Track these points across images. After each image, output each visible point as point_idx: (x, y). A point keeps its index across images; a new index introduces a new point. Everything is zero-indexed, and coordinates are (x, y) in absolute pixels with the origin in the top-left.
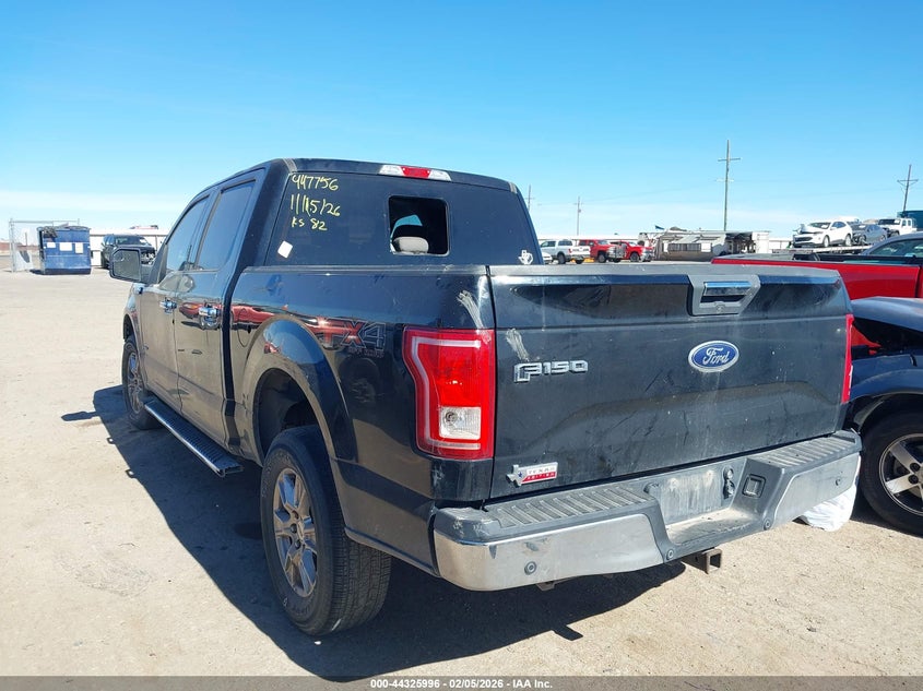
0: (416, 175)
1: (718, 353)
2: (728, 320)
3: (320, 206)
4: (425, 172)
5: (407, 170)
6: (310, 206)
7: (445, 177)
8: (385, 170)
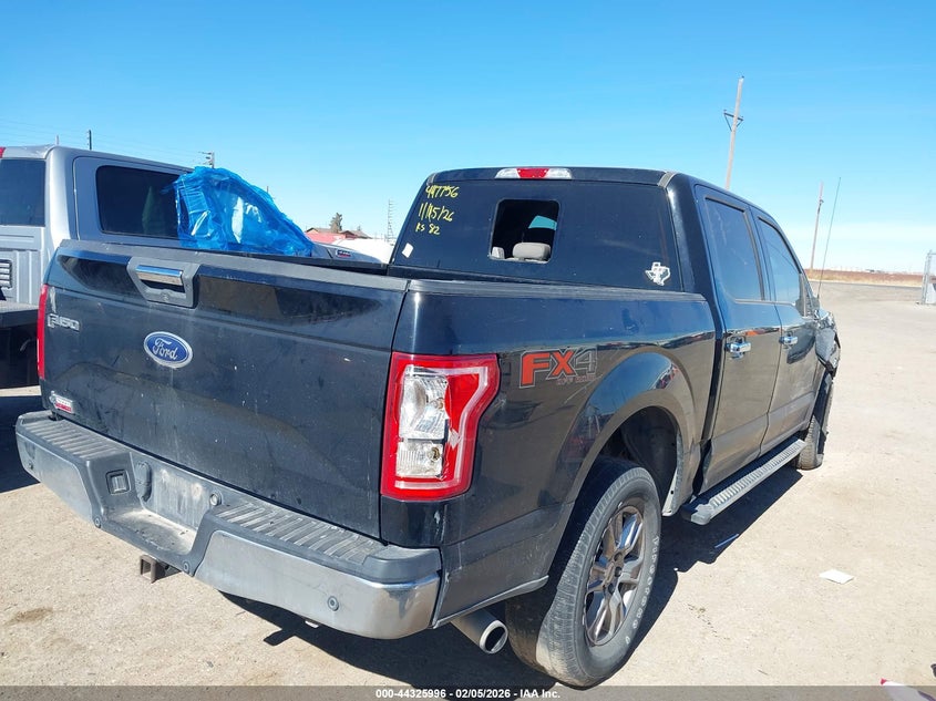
0: (532, 176)
1: (166, 346)
2: (182, 313)
3: (439, 212)
4: (542, 171)
5: (522, 171)
6: (433, 213)
7: (567, 175)
8: (501, 174)
